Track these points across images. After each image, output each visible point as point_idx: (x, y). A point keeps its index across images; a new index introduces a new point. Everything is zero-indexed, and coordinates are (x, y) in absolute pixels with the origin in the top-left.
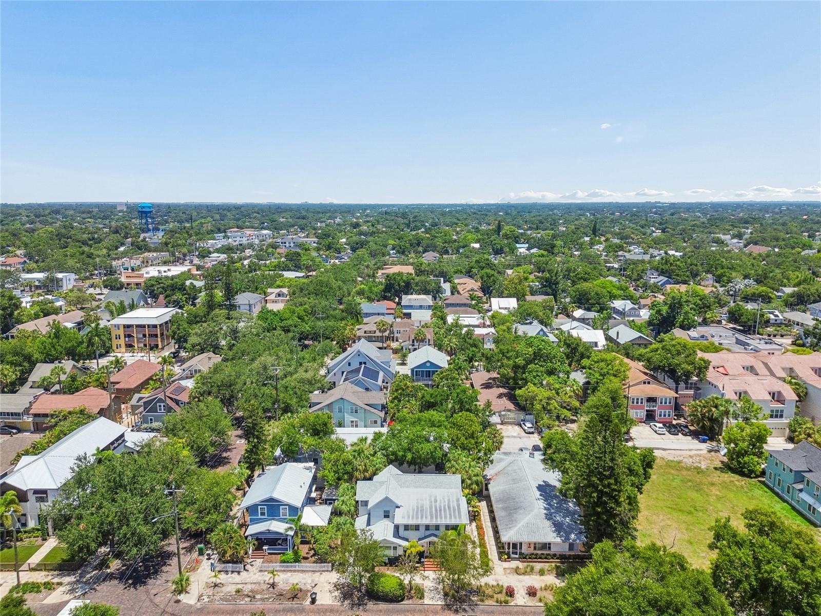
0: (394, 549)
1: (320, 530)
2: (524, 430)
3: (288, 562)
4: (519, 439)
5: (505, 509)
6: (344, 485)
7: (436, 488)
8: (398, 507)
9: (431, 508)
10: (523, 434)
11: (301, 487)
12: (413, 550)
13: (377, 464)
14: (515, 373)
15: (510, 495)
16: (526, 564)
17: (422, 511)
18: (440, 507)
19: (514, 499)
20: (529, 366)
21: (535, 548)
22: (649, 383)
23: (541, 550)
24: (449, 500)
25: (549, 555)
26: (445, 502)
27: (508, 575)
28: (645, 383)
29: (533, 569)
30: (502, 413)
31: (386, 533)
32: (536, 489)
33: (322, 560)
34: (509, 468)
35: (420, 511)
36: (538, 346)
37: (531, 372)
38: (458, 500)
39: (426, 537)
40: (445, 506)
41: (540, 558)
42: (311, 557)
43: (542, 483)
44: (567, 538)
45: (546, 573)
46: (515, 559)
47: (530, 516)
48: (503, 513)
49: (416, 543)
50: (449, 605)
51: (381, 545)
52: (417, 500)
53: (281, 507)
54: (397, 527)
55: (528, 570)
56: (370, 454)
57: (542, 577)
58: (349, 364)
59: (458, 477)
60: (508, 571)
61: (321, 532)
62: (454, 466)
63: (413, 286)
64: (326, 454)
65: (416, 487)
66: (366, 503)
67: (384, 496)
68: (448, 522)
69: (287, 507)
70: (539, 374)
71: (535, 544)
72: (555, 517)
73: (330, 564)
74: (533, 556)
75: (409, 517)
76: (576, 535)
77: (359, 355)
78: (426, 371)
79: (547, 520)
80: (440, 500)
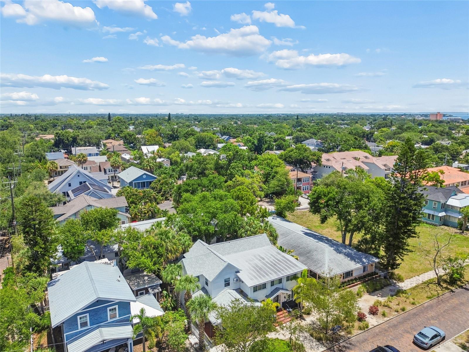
7: (252, 248)
8: (238, 272)
11: (119, 281)
18: (271, 262)
20: (232, 165)
21: (344, 278)
22: (294, 170)
23: (347, 277)
24: (272, 255)
25: (353, 280)
26: (271, 257)
28: (292, 171)
32: (307, 236)
37: (234, 168)
39: (272, 293)
41: (349, 284)
43: (303, 232)
44: (363, 263)
45: (362, 294)
47: (326, 254)
50: (330, 348)
53: (108, 309)
58: (70, 185)
59: (264, 236)
65: (236, 252)
67: (225, 264)
68: (291, 272)
69: (117, 306)
71: (344, 274)
74: (344, 284)
76: (365, 258)
77: (79, 176)
78: (142, 182)
79: (339, 254)
80: (265, 257)
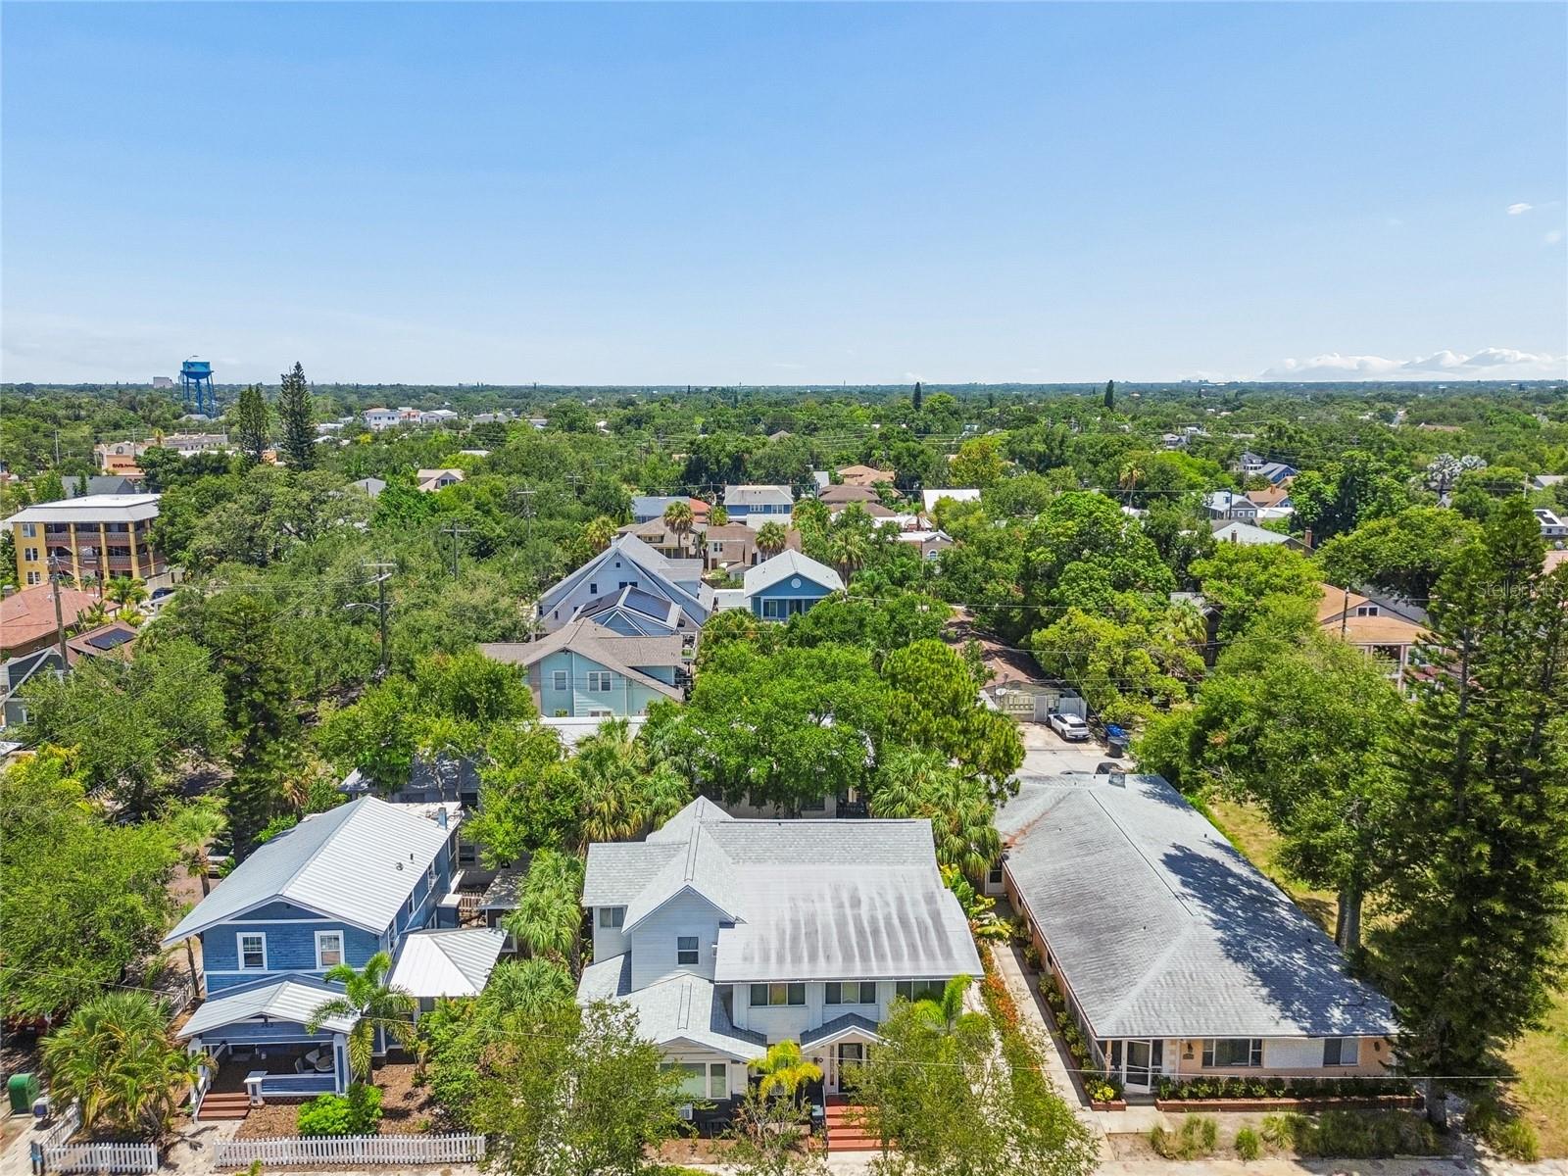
0: (713, 1074)
1: (454, 1011)
2: (1062, 735)
3: (324, 1133)
4: (1049, 755)
5: (1079, 929)
6: (546, 859)
7: (854, 861)
8: (728, 924)
9: (841, 924)
10: (1059, 742)
11: (400, 867)
12: (784, 1074)
13: (656, 794)
14: (1027, 590)
15: (1082, 886)
16: (1183, 1117)
17: (812, 934)
18: (873, 920)
19: (1101, 899)
20: (1067, 567)
21: (1207, 1061)
22: (1373, 612)
23: (1229, 1063)
24: (900, 900)
25: (1255, 1082)
26: (887, 904)
27: (1128, 1160)
28: (1362, 612)
29: (1213, 1137)
30: (998, 692)
31: (684, 1016)
32: (1164, 868)
33: (453, 1124)
34: (1058, 814)
35: (803, 936)
36: (1091, 513)
37: (1074, 580)
38: (930, 899)
39: (827, 1028)
40: (888, 919)
41: (1229, 1094)
42: (420, 1109)
43: (1174, 852)
44: (1321, 1023)
45: (1260, 1148)
46: (1137, 1100)
47: (1171, 950)
48: (1074, 943)
49: (792, 1052)
51: (668, 1060)
52: (792, 899)
53: (318, 934)
54: (724, 996)
55: (1197, 1137)
56: (636, 768)
57: (1251, 1165)
58: (594, 589)
59: (921, 829)
60: (1126, 1146)
61: (454, 1020)
62: (902, 800)
63: (750, 467)
64: (496, 770)
65: (787, 860)
66: (616, 915)
67: (681, 886)
68: (907, 970)
69: (340, 934)
70: (1097, 584)
71: (1207, 1042)
72: (1255, 949)
73: (481, 1139)
74: (1205, 1088)
75: (766, 959)
76: (1347, 1009)
77: (618, 565)
78: (791, 601)
79: (1231, 961)
80: (872, 899)
